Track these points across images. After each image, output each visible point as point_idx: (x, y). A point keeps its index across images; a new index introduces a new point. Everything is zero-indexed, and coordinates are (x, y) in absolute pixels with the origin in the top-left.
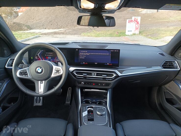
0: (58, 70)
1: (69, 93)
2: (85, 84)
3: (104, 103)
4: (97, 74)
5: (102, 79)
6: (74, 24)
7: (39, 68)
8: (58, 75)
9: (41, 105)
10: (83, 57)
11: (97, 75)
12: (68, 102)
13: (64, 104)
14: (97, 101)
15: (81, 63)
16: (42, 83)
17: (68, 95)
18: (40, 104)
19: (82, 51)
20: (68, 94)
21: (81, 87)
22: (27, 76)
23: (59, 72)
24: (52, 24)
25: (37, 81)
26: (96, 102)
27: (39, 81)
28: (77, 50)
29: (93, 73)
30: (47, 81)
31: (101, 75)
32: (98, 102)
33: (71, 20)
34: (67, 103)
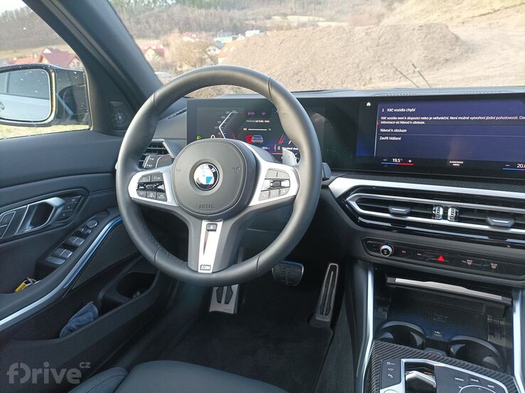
0: (280, 177)
1: (328, 282)
2: (397, 252)
3: (491, 354)
4: (462, 210)
5: (486, 238)
6: (364, 75)
7: (206, 166)
8: (276, 198)
9: (232, 312)
10: (397, 135)
11: (458, 219)
12: (324, 318)
13: (309, 320)
14: (455, 339)
15: (385, 162)
16: (212, 228)
17: (326, 291)
18: (230, 308)
19: (391, 110)
20: (327, 287)
21: (376, 265)
22: (162, 196)
23: (280, 187)
24: (299, 81)
25: (197, 220)
26: (446, 340)
27: (202, 219)
28: (369, 104)
29: (440, 206)
30: (231, 223)
31: (481, 216)
32: (458, 347)
33: (355, 65)
34: (319, 318)
